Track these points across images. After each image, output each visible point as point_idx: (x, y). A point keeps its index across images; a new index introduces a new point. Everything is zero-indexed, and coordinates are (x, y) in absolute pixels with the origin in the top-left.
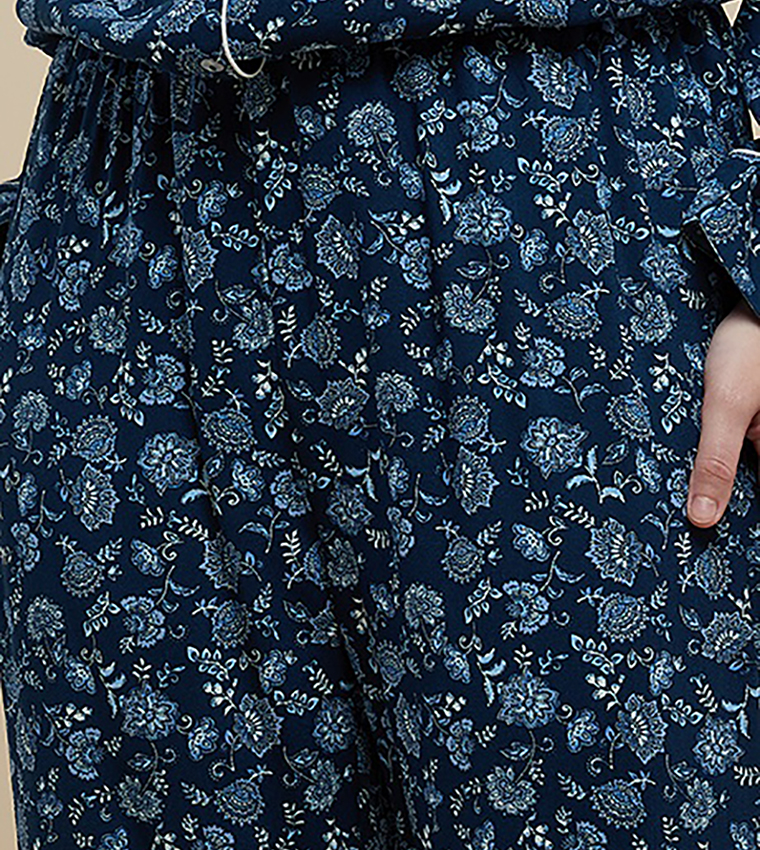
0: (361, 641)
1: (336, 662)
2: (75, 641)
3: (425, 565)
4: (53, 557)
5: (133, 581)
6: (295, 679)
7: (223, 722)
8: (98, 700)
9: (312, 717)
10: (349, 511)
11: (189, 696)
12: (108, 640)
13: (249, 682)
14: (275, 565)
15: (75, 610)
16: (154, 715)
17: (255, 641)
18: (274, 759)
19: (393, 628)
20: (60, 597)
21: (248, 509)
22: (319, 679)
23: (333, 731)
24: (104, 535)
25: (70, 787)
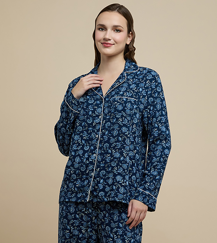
0: (100, 230)
1: (96, 231)
2: (68, 224)
3: (109, 224)
4: (67, 215)
5: (75, 218)
6: (91, 231)
7: (83, 234)
8: (70, 230)
9: (92, 235)
10: (101, 216)
11: (80, 231)
12: (72, 224)
13: (87, 230)
14: (92, 220)
15: (69, 221)
16: (76, 233)
17: (88, 227)
18: (88, 239)
19: (104, 230)
20: (67, 219)
21: (90, 214)
22: (94, 232)
23: (94, 237)
24: (73, 213)
25: (66, 239)
